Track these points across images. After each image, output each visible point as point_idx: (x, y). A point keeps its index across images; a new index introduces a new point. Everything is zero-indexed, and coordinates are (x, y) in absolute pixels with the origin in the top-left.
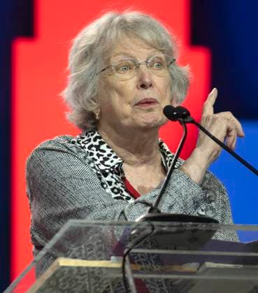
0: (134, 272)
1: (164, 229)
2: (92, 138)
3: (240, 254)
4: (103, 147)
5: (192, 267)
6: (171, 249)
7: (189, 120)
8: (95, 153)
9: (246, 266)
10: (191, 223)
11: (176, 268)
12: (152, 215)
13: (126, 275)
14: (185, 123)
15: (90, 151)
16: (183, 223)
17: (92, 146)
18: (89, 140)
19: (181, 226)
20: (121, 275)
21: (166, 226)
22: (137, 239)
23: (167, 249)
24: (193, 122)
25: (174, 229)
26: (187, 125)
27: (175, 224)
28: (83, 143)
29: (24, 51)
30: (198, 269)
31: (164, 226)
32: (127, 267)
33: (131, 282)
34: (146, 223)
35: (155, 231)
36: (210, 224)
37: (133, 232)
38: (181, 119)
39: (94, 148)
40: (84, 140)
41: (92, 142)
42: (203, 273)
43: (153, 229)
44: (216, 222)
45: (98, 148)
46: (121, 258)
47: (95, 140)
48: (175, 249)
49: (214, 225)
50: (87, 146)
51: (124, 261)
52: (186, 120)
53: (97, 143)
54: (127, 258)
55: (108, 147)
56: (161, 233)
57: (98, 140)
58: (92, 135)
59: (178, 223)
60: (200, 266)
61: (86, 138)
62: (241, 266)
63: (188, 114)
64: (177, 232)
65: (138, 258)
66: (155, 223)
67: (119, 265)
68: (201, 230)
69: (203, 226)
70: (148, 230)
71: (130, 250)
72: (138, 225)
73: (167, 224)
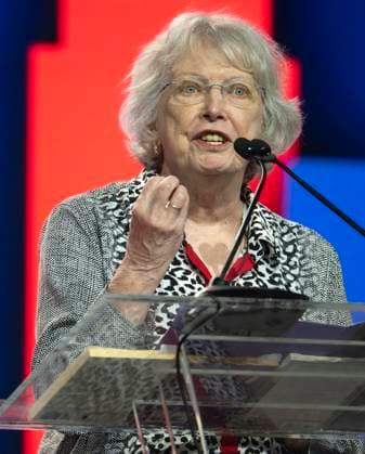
0: (191, 366)
1: (234, 307)
5: (271, 359)
6: (242, 335)
7: (269, 158)
10: (271, 300)
11: (250, 361)
12: (217, 288)
13: (181, 371)
14: (263, 162)
16: (260, 300)
19: (257, 303)
20: (175, 371)
21: (236, 304)
22: (197, 320)
23: (236, 334)
25: (248, 308)
26: (268, 165)
27: (249, 300)
29: (45, 63)
30: (280, 363)
31: (234, 304)
32: (183, 359)
33: (188, 380)
34: (209, 299)
35: (221, 310)
36: (296, 301)
37: (192, 311)
38: (258, 157)
42: (286, 369)
43: (219, 308)
44: (305, 298)
46: (175, 347)
48: (249, 335)
49: (302, 302)
51: (179, 350)
52: (265, 158)
54: (182, 347)
56: (228, 313)
59: (253, 300)
60: (283, 359)
62: (339, 359)
63: (268, 150)
64: (253, 312)
66: (223, 300)
67: (172, 357)
69: (288, 304)
70: (212, 310)
71: (187, 335)
73: (237, 300)
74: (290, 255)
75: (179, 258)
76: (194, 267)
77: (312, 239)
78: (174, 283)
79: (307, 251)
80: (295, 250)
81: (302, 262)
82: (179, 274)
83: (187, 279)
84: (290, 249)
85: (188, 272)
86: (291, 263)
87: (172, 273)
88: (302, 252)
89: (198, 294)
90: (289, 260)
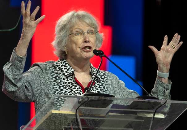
0: (80, 116)
1: (93, 99)
2: (63, 62)
3: (123, 110)
4: (67, 65)
6: (95, 107)
7: (103, 55)
8: (64, 68)
9: (125, 115)
10: (103, 97)
12: (87, 93)
13: (77, 117)
14: (102, 57)
15: (61, 67)
16: (100, 97)
17: (62, 65)
18: (61, 63)
19: (99, 98)
20: (75, 117)
21: (93, 98)
22: (82, 103)
23: (93, 107)
24: (105, 56)
25: (97, 99)
26: (103, 57)
27: (97, 97)
28: (59, 64)
32: (78, 114)
33: (79, 120)
35: (89, 100)
37: (80, 100)
38: (100, 55)
39: (63, 66)
40: (59, 63)
41: (63, 64)
43: (88, 99)
44: (114, 97)
45: (65, 66)
47: (64, 63)
48: (97, 107)
49: (113, 98)
50: (61, 65)
52: (102, 55)
53: (64, 64)
55: (69, 65)
56: (91, 101)
57: (65, 63)
58: (63, 61)
59: (98, 97)
61: (60, 62)
62: (123, 114)
63: (103, 53)
64: (98, 100)
65: (83, 111)
66: (89, 97)
67: (74, 113)
68: (108, 100)
69: (108, 98)
70: (86, 100)
72: (82, 97)
73: (94, 97)
74: (103, 79)
75: (73, 82)
76: (78, 84)
77: (109, 74)
78: (72, 90)
79: (108, 78)
80: (105, 77)
81: (107, 81)
82: (73, 87)
83: (76, 88)
84: (103, 77)
85: (76, 86)
86: (104, 81)
87: (71, 87)
88: (107, 78)
89: (82, 95)
90: (103, 80)
